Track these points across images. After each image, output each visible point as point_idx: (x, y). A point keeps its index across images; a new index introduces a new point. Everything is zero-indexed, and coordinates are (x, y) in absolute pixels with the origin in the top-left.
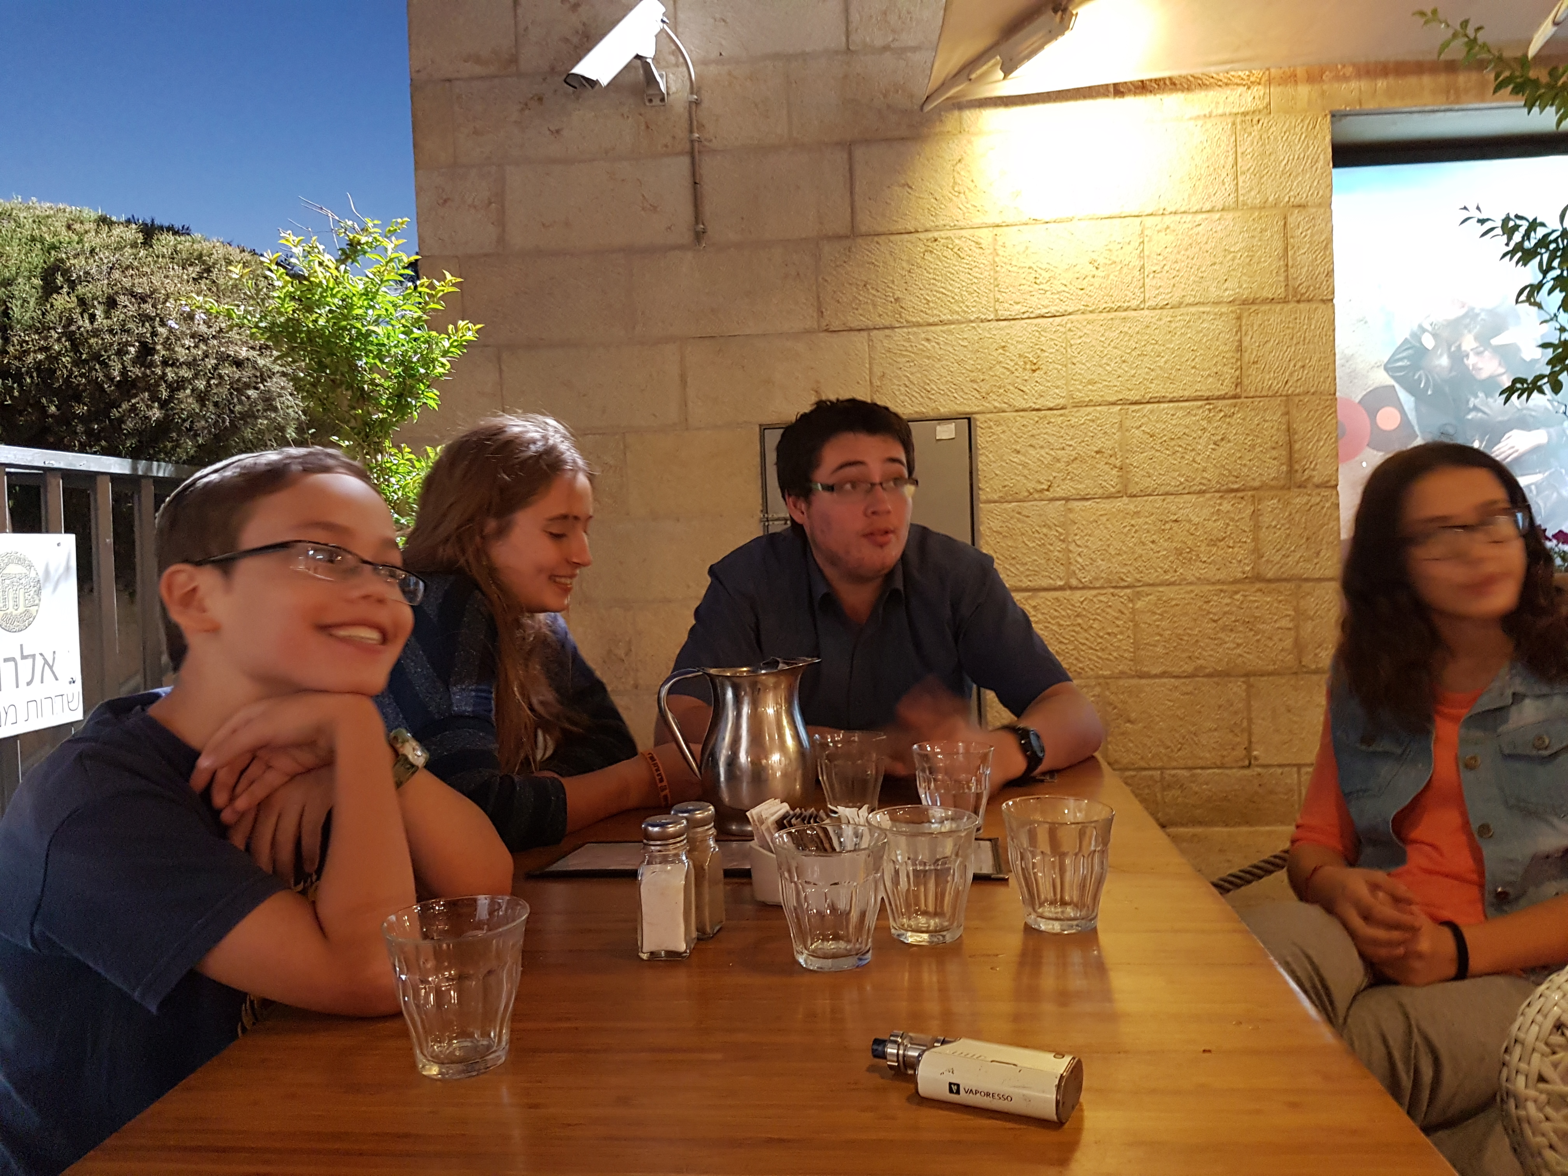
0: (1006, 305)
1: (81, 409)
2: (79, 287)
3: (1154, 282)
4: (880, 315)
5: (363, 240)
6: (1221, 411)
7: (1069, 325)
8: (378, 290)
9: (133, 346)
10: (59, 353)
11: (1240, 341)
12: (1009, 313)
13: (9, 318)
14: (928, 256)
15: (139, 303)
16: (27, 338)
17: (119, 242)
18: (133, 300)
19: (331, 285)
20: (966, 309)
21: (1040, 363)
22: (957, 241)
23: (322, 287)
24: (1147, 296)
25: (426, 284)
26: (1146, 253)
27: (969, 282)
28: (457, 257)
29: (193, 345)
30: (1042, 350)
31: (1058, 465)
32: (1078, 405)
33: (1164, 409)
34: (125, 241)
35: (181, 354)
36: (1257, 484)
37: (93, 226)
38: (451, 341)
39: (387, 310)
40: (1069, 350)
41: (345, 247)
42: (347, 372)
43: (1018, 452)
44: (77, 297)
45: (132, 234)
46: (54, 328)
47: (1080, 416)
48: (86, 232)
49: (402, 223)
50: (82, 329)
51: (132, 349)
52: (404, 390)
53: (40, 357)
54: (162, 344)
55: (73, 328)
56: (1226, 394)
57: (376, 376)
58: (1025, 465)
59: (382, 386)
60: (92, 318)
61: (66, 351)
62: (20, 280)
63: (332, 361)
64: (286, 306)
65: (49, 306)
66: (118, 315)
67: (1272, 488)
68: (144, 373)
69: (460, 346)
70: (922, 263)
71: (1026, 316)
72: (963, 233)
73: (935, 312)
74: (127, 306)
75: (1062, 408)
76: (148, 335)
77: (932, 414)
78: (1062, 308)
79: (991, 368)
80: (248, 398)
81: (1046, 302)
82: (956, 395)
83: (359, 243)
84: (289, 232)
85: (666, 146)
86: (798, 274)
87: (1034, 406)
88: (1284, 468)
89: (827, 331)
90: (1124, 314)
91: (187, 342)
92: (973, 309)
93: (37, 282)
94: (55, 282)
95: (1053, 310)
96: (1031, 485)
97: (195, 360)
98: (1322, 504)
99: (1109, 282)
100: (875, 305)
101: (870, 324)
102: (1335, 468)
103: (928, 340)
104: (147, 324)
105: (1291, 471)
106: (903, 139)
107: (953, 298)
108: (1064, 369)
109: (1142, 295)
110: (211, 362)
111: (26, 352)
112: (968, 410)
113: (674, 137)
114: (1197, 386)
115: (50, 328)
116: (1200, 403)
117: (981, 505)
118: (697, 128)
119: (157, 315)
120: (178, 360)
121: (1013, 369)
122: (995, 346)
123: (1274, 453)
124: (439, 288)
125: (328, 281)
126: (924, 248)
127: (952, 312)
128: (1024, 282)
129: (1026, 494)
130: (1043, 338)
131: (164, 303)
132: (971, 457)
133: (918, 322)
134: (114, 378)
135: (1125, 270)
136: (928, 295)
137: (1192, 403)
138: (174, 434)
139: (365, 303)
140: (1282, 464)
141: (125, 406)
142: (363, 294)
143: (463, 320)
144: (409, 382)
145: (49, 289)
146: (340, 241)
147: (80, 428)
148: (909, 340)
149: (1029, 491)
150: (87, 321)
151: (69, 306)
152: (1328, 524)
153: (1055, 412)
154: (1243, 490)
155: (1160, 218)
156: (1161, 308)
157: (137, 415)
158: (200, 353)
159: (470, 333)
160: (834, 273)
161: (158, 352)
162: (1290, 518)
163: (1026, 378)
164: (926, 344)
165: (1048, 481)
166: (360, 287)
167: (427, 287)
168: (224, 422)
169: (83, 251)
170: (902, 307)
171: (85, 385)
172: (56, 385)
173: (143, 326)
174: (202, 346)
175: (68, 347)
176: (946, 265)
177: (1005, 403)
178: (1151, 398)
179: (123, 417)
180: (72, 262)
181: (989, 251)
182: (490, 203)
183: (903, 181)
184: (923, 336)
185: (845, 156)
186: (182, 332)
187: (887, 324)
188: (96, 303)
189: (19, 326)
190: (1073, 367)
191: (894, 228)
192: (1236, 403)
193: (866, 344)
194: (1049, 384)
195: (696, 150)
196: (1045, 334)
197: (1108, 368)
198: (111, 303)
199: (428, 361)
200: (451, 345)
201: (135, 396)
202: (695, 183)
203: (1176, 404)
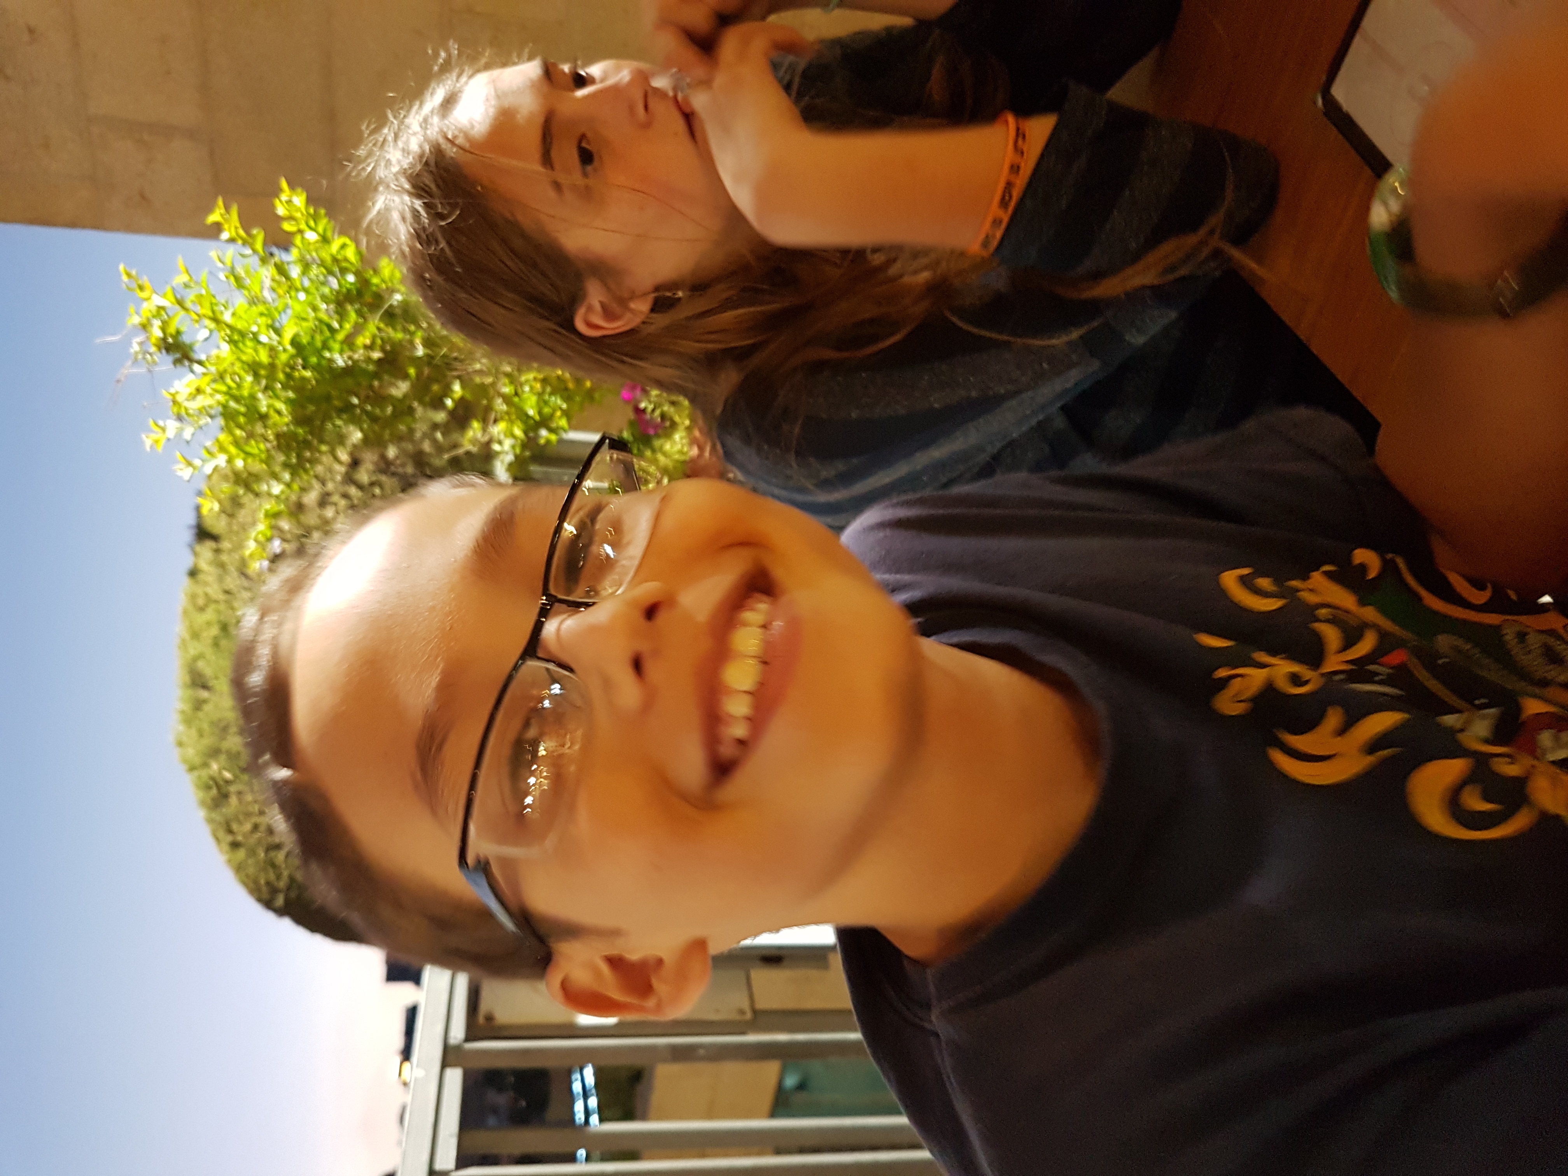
19: (224, 388)
38: (307, 229)
41: (171, 357)
49: (129, 275)
69: (316, 216)
83: (164, 339)
84: (143, 437)
124: (234, 234)
125: (218, 392)
139: (250, 344)
142: (237, 347)
143: (276, 206)
159: (294, 198)
182: (142, 141)
200: (314, 230)
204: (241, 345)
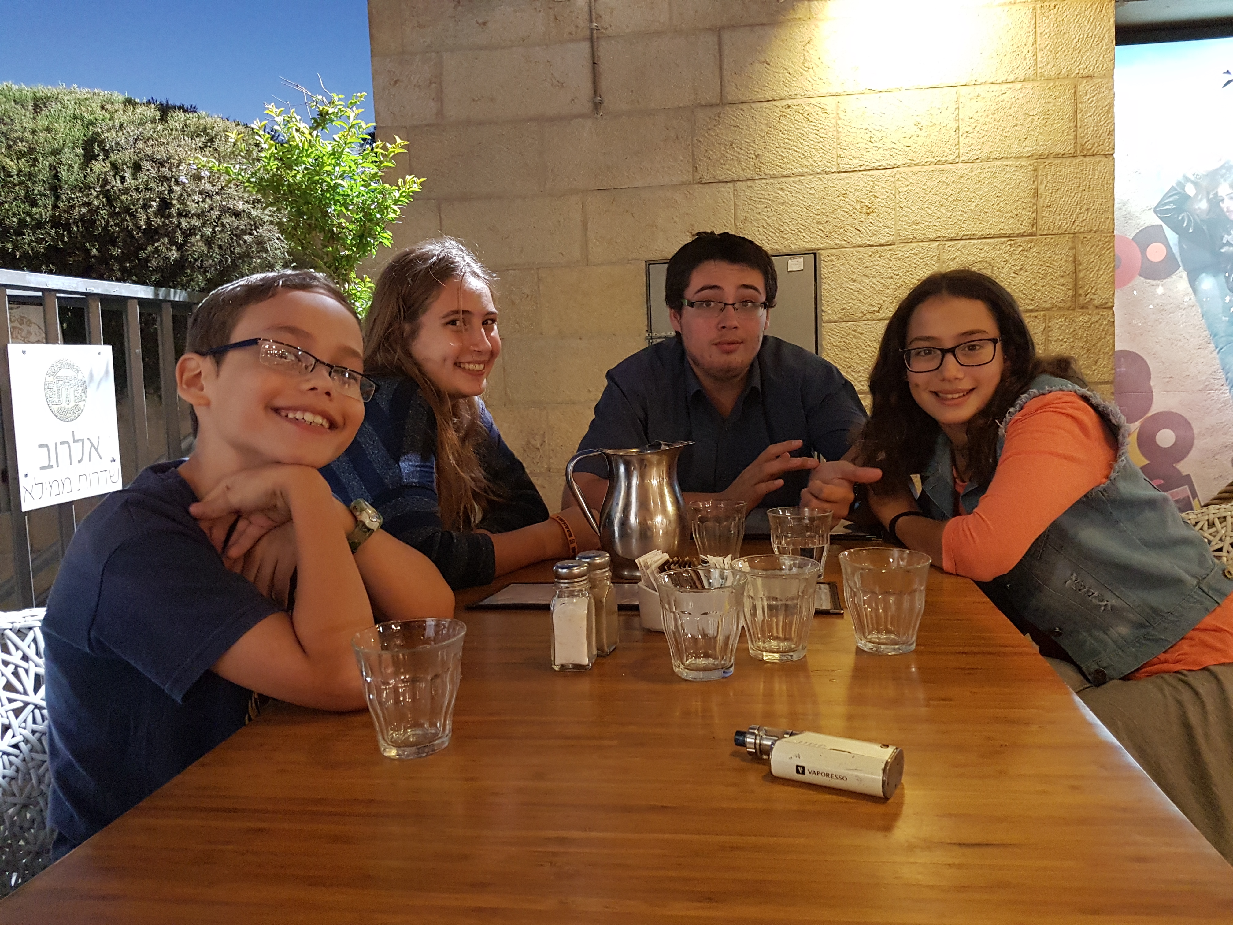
0: (846, 160)
1: (116, 252)
2: (112, 155)
3: (967, 140)
4: (743, 170)
5: (331, 110)
6: (1020, 246)
7: (898, 176)
8: (343, 151)
9: (155, 201)
10: (98, 207)
11: (1037, 189)
12: (849, 166)
13: (59, 180)
14: (783, 120)
15: (159, 167)
16: (73, 196)
17: (141, 119)
18: (154, 165)
19: (306, 147)
20: (813, 163)
21: (873, 207)
22: (807, 108)
23: (299, 149)
24: (961, 151)
25: (380, 146)
26: (961, 117)
27: (816, 141)
28: (405, 127)
29: (201, 200)
30: (875, 196)
31: (888, 291)
32: (905, 242)
33: (974, 245)
34: (146, 118)
35: (192, 207)
36: (1048, 305)
37: (121, 106)
38: (400, 192)
39: (350, 167)
40: (897, 196)
41: (317, 117)
42: (320, 218)
43: (855, 281)
44: (111, 163)
45: (152, 112)
46: (94, 188)
47: (904, 251)
48: (116, 111)
49: (361, 97)
50: (115, 188)
51: (154, 204)
52: (364, 231)
53: (84, 210)
54: (177, 199)
55: (108, 187)
56: (1024, 232)
57: (343, 220)
58: (859, 291)
59: (347, 228)
60: (123, 179)
61: (103, 205)
62: (66, 150)
63: (308, 209)
64: (271, 164)
65: (89, 170)
66: (142, 177)
67: (1060, 308)
68: (163, 223)
69: (408, 196)
70: (778, 126)
71: (862, 168)
72: (812, 101)
73: (788, 166)
74: (149, 170)
75: (891, 245)
76: (166, 192)
77: (785, 251)
78: (892, 162)
79: (833, 212)
80: (245, 242)
81: (879, 157)
82: (804, 234)
83: (327, 114)
84: (273, 104)
85: (571, 33)
86: (677, 137)
87: (868, 243)
88: (1070, 293)
89: (700, 183)
90: (942, 167)
91: (196, 198)
92: (819, 163)
93: (79, 151)
94: (94, 152)
95: (884, 163)
96: (864, 308)
97: (203, 212)
98: (1100, 321)
99: (930, 140)
100: (739, 161)
101: (735, 177)
102: (1111, 293)
103: (782, 189)
104: (165, 184)
105: (1076, 295)
106: (763, 24)
107: (803, 155)
108: (893, 212)
109: (957, 151)
110: (215, 213)
111: (73, 207)
112: (814, 246)
113: (577, 27)
114: (1001, 226)
115: (90, 188)
116: (1003, 240)
117: (823, 324)
118: (596, 19)
119: (173, 176)
120: (190, 212)
121: (852, 213)
122: (837, 193)
123: (1062, 281)
124: (391, 150)
125: (303, 144)
126: (781, 114)
127: (802, 166)
128: (861, 140)
129: (861, 315)
130: (876, 187)
131: (178, 166)
132: (816, 285)
133: (774, 174)
134: (141, 226)
135: (943, 130)
136: (783, 152)
137: (997, 240)
138: (189, 271)
139: (333, 161)
140: (1069, 289)
141: (150, 248)
142: (331, 155)
143: (410, 175)
144: (368, 225)
145: (89, 157)
146: (313, 112)
147: (116, 267)
148: (766, 190)
149: (863, 312)
150: (119, 182)
151: (105, 170)
152: (1105, 337)
153: (885, 247)
154: (1037, 311)
155: (973, 87)
156: (972, 162)
157: (159, 256)
158: (206, 206)
159: (416, 185)
160: (706, 135)
161: (174, 206)
162: (1074, 334)
163: (862, 219)
164: (781, 193)
165: (879, 304)
166: (329, 148)
167: (381, 148)
168: (227, 261)
169: (114, 126)
170: (761, 163)
171: (119, 233)
172: (97, 232)
173: (162, 185)
174: (208, 201)
175: (105, 202)
176: (797, 127)
177: (845, 241)
178: (964, 235)
179: (149, 257)
180: (105, 135)
181: (832, 116)
182: (431, 83)
183: (763, 59)
184: (779, 185)
185: (716, 39)
186: (192, 190)
187: (749, 176)
188: (125, 167)
189: (66, 186)
190: (901, 210)
191: (754, 98)
192: (1033, 240)
193: (732, 194)
194: (880, 225)
195: (595, 36)
196: (878, 183)
197: (929, 211)
198: (137, 168)
199: (383, 209)
200: (401, 195)
201: (158, 241)
202: (594, 63)
203: (984, 240)
204: (332, 157)
